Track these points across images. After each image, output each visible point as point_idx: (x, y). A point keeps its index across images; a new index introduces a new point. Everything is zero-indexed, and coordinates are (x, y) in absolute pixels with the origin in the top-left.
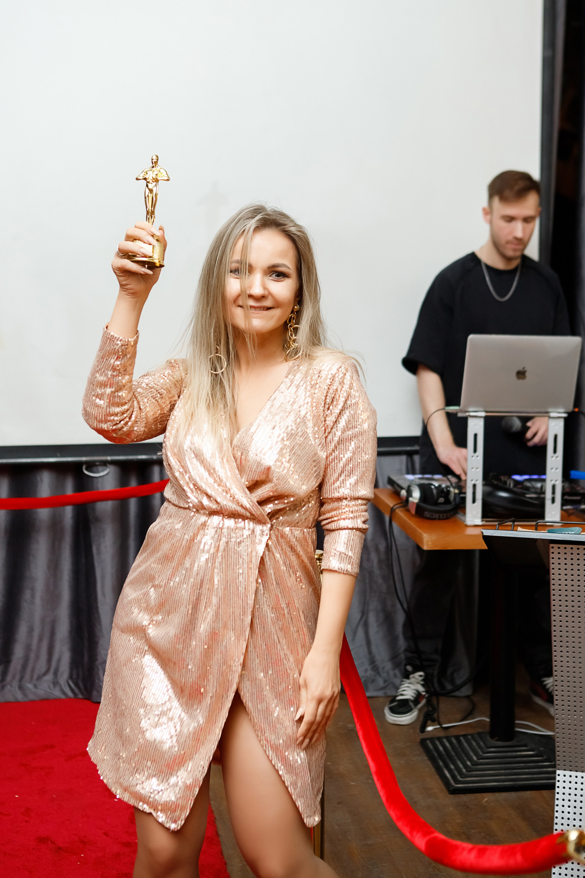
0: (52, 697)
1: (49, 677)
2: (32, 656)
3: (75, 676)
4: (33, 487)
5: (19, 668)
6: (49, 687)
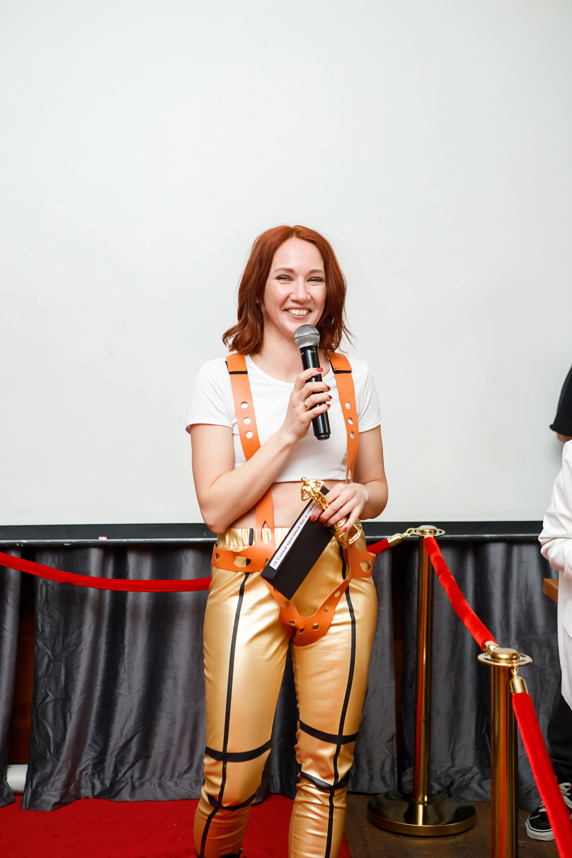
1: (192, 774)
2: (173, 751)
4: (177, 568)
5: (160, 763)
6: (190, 785)
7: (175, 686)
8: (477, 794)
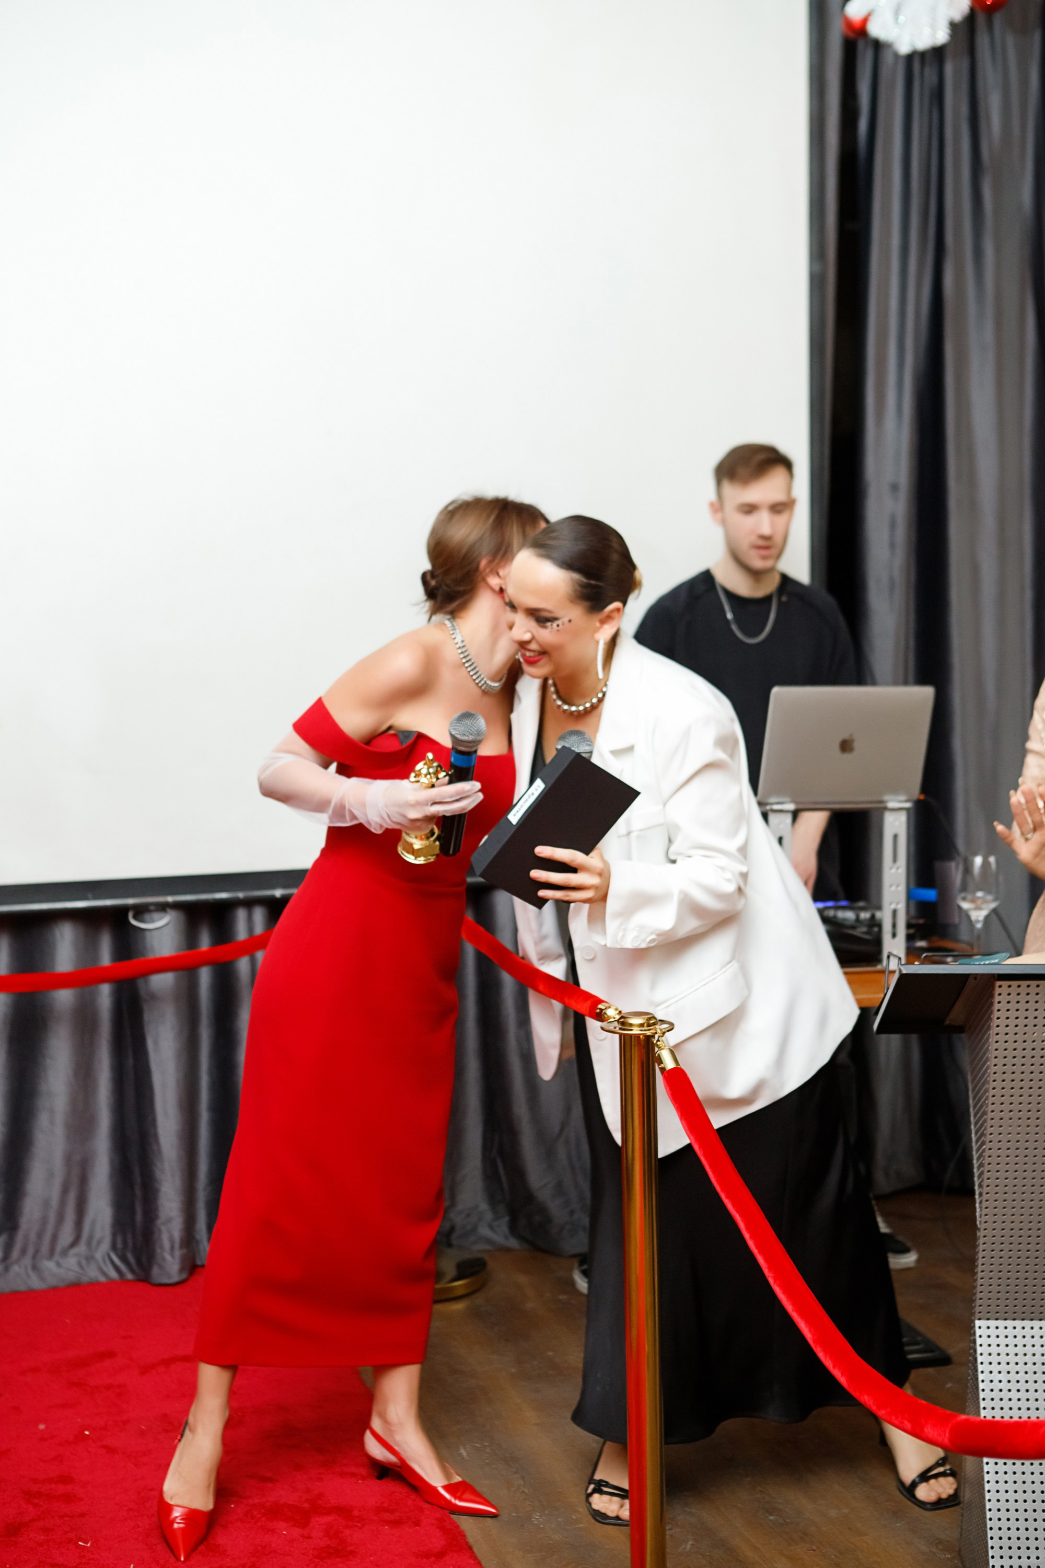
0: (85, 1280)
1: (81, 1248)
3: (120, 1245)
5: (33, 1236)
6: (80, 1264)
7: (52, 1123)
8: (489, 1241)
